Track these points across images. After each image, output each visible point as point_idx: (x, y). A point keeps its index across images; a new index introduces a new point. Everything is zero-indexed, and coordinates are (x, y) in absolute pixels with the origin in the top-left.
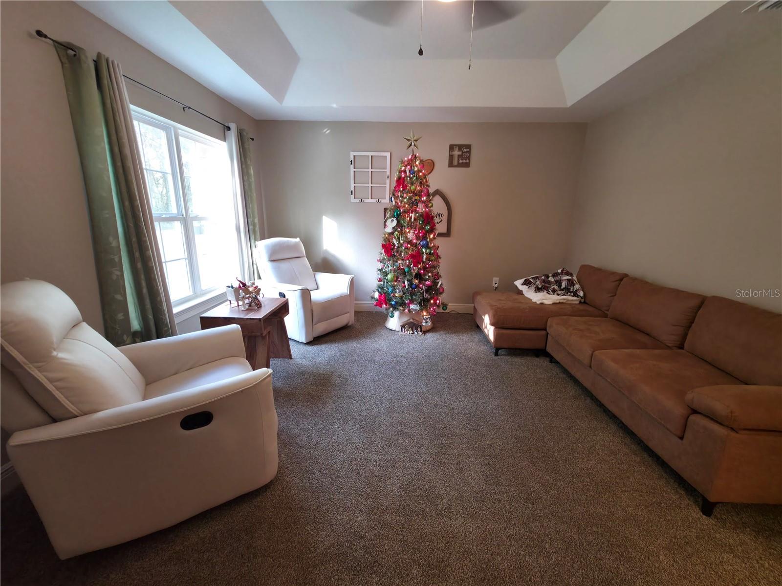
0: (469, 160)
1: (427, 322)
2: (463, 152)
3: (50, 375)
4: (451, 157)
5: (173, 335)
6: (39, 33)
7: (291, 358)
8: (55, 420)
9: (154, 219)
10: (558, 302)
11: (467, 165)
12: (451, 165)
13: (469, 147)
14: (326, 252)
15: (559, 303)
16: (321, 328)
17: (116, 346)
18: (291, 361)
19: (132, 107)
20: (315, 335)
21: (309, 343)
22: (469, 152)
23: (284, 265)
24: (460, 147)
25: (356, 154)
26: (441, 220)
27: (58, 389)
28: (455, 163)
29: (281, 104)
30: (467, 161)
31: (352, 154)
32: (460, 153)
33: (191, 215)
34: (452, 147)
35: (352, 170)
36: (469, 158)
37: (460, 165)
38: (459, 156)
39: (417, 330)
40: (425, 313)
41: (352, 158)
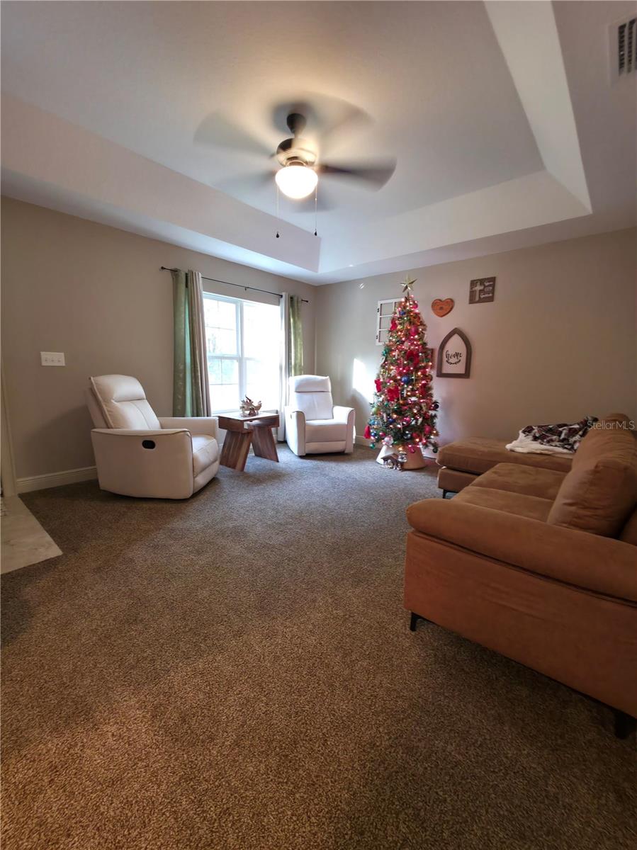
0: (493, 293)
1: (402, 458)
2: (485, 287)
3: (109, 409)
4: (472, 294)
5: (184, 417)
6: (163, 268)
7: (278, 462)
8: (109, 428)
9: (207, 358)
10: (538, 452)
11: (491, 299)
12: (472, 301)
13: (493, 280)
14: (355, 391)
15: (541, 454)
16: (313, 447)
17: (158, 415)
18: (277, 464)
19: (204, 292)
20: (307, 451)
21: (301, 457)
22: (493, 286)
23: (307, 396)
24: (482, 281)
25: (383, 302)
26: (460, 361)
27: (110, 415)
28: (477, 299)
29: (317, 272)
30: (491, 295)
31: (379, 303)
32: (482, 288)
33: (246, 355)
34: (473, 283)
35: (379, 316)
36: (493, 292)
37: (481, 301)
38: (480, 291)
39: (397, 465)
40: (401, 449)
41: (379, 307)
